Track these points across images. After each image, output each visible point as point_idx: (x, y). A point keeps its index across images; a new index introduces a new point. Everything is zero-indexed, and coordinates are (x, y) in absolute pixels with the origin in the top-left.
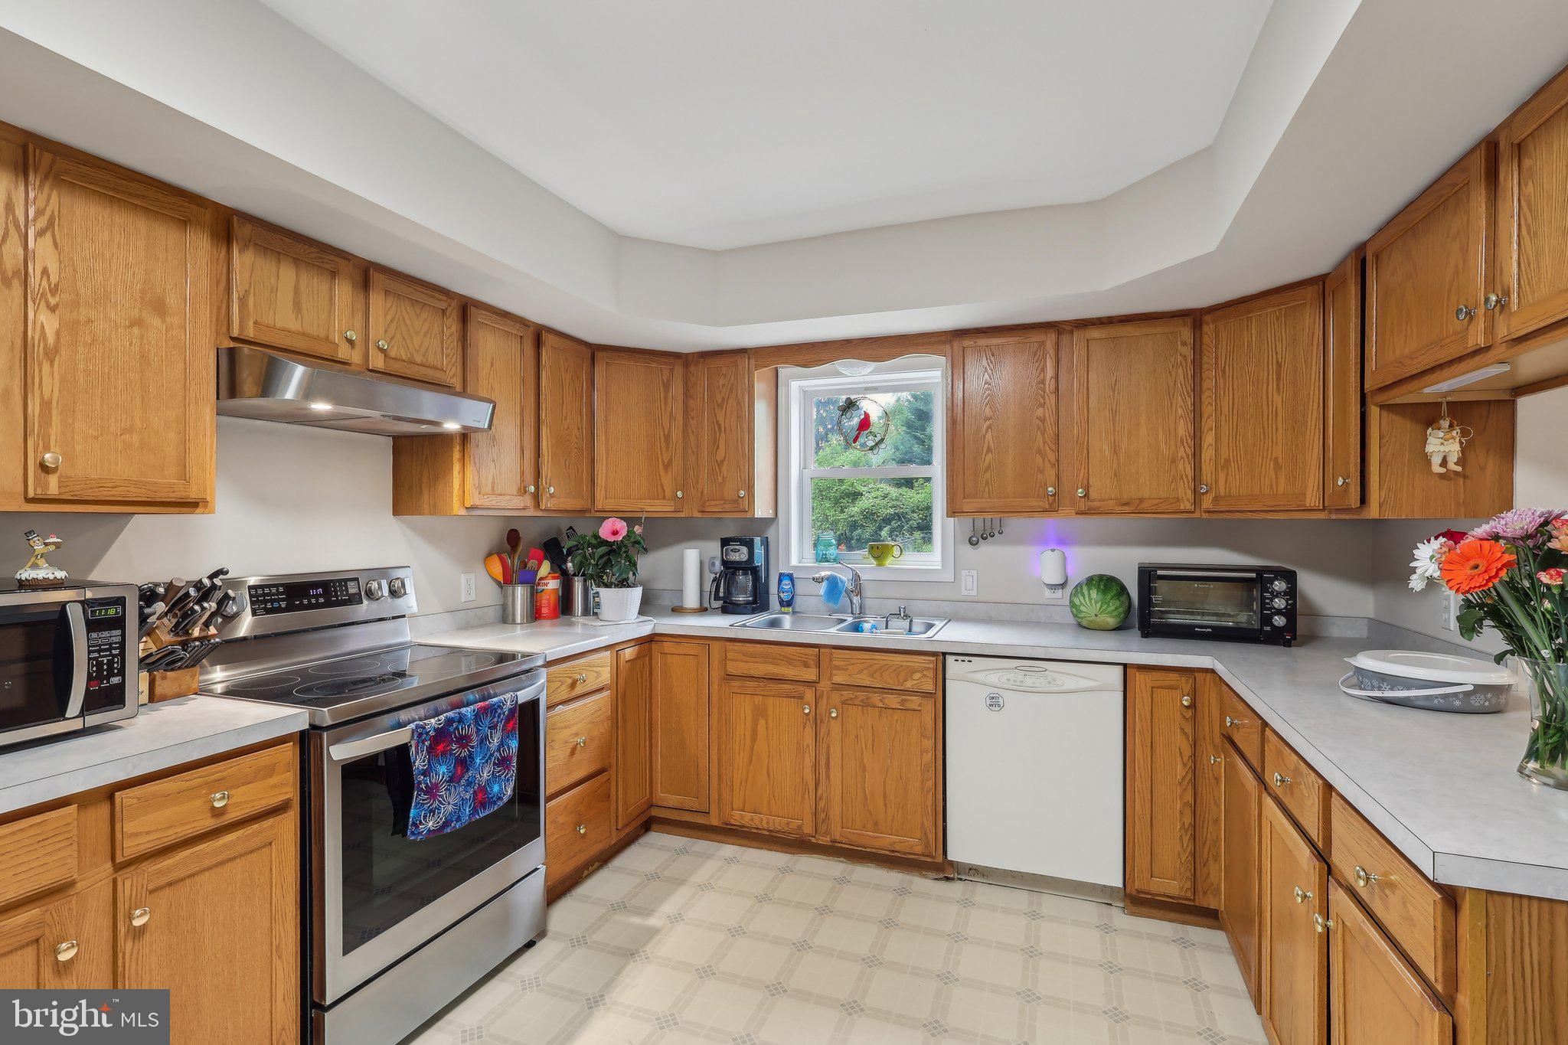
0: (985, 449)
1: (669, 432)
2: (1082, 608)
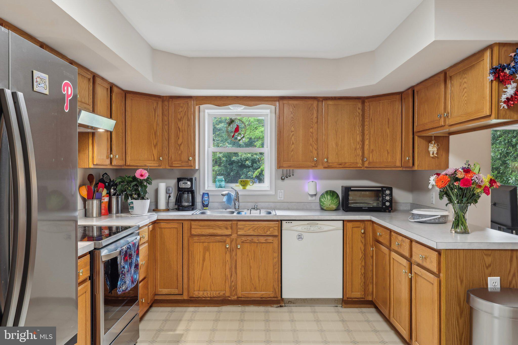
0: (291, 143)
1: (156, 131)
2: (325, 203)
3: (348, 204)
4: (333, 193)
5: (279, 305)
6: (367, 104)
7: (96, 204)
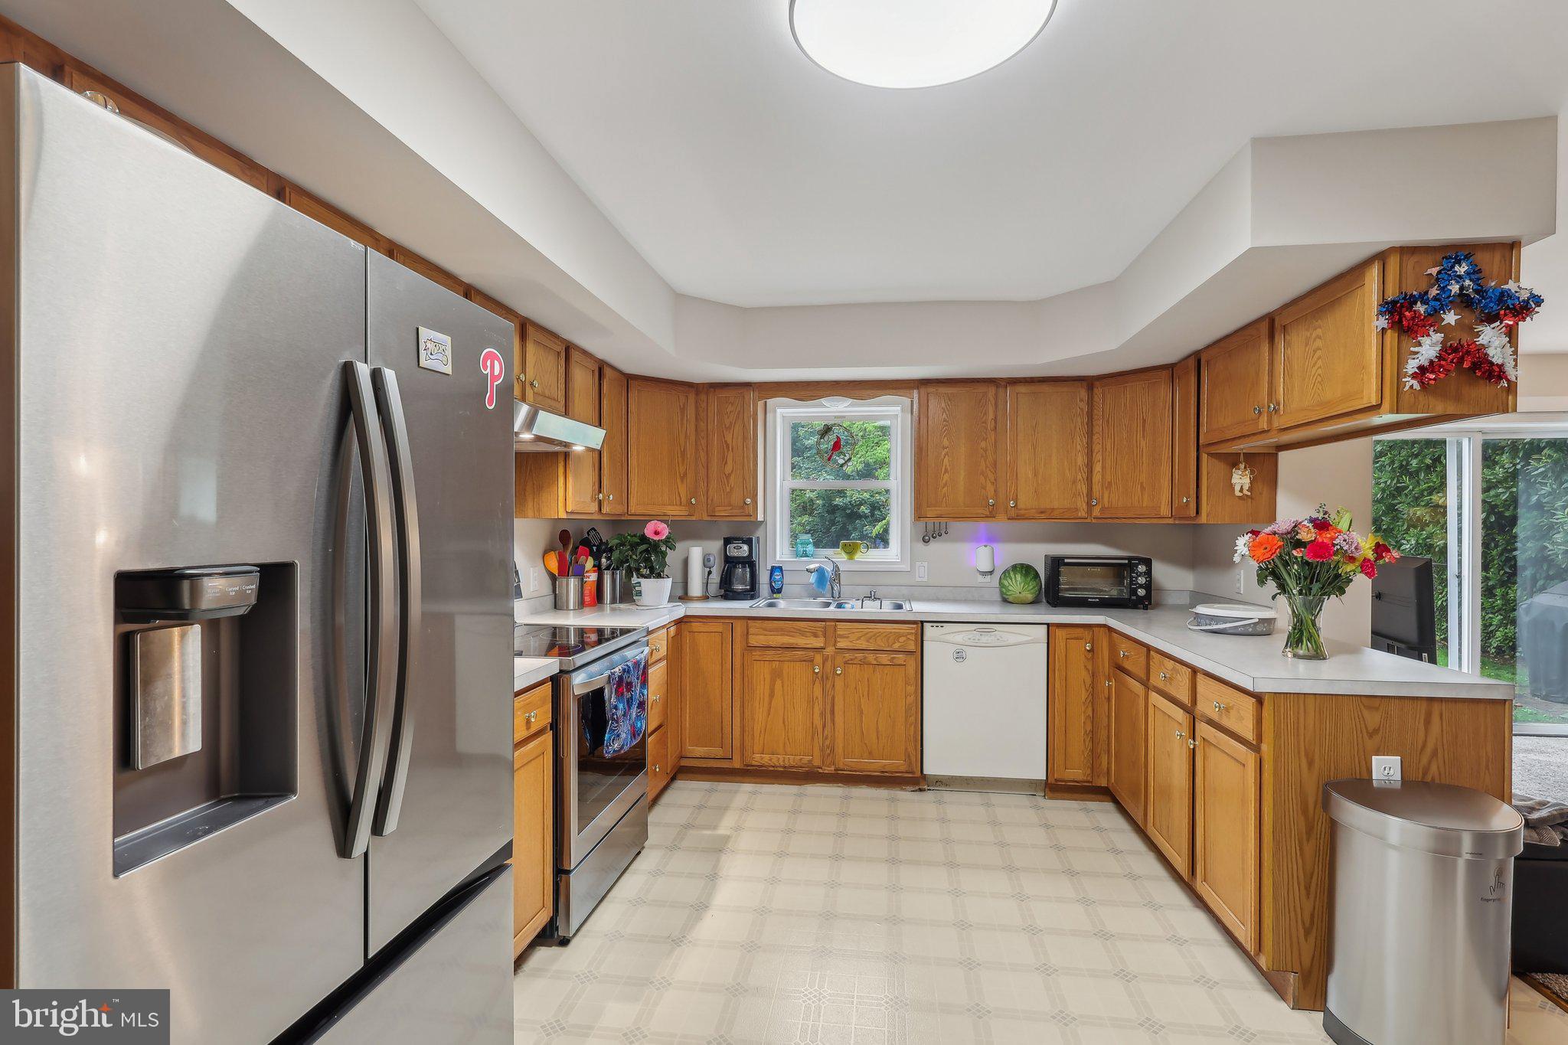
0: (943, 470)
1: (684, 449)
2: (1010, 588)
3: (1058, 591)
4: (1026, 570)
5: (917, 788)
6: (1098, 391)
7: (575, 585)
